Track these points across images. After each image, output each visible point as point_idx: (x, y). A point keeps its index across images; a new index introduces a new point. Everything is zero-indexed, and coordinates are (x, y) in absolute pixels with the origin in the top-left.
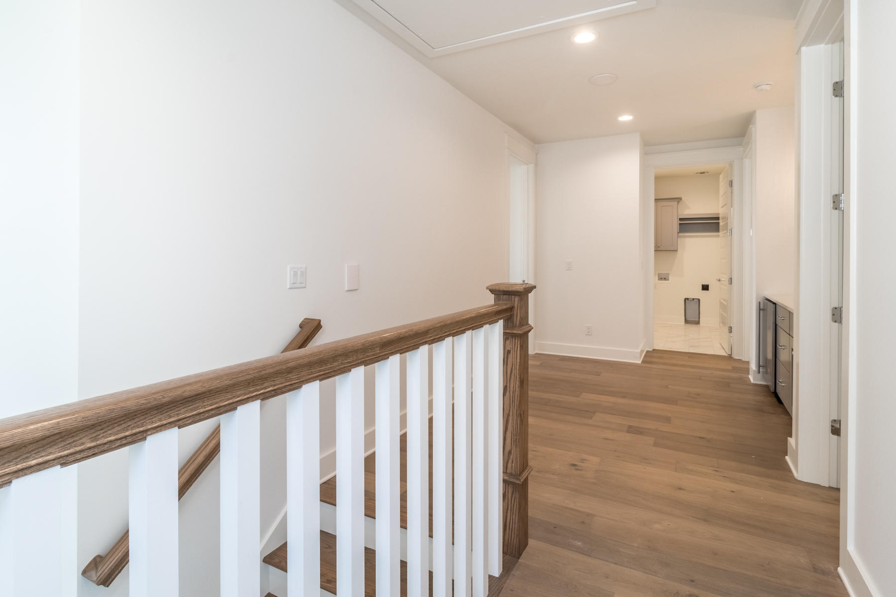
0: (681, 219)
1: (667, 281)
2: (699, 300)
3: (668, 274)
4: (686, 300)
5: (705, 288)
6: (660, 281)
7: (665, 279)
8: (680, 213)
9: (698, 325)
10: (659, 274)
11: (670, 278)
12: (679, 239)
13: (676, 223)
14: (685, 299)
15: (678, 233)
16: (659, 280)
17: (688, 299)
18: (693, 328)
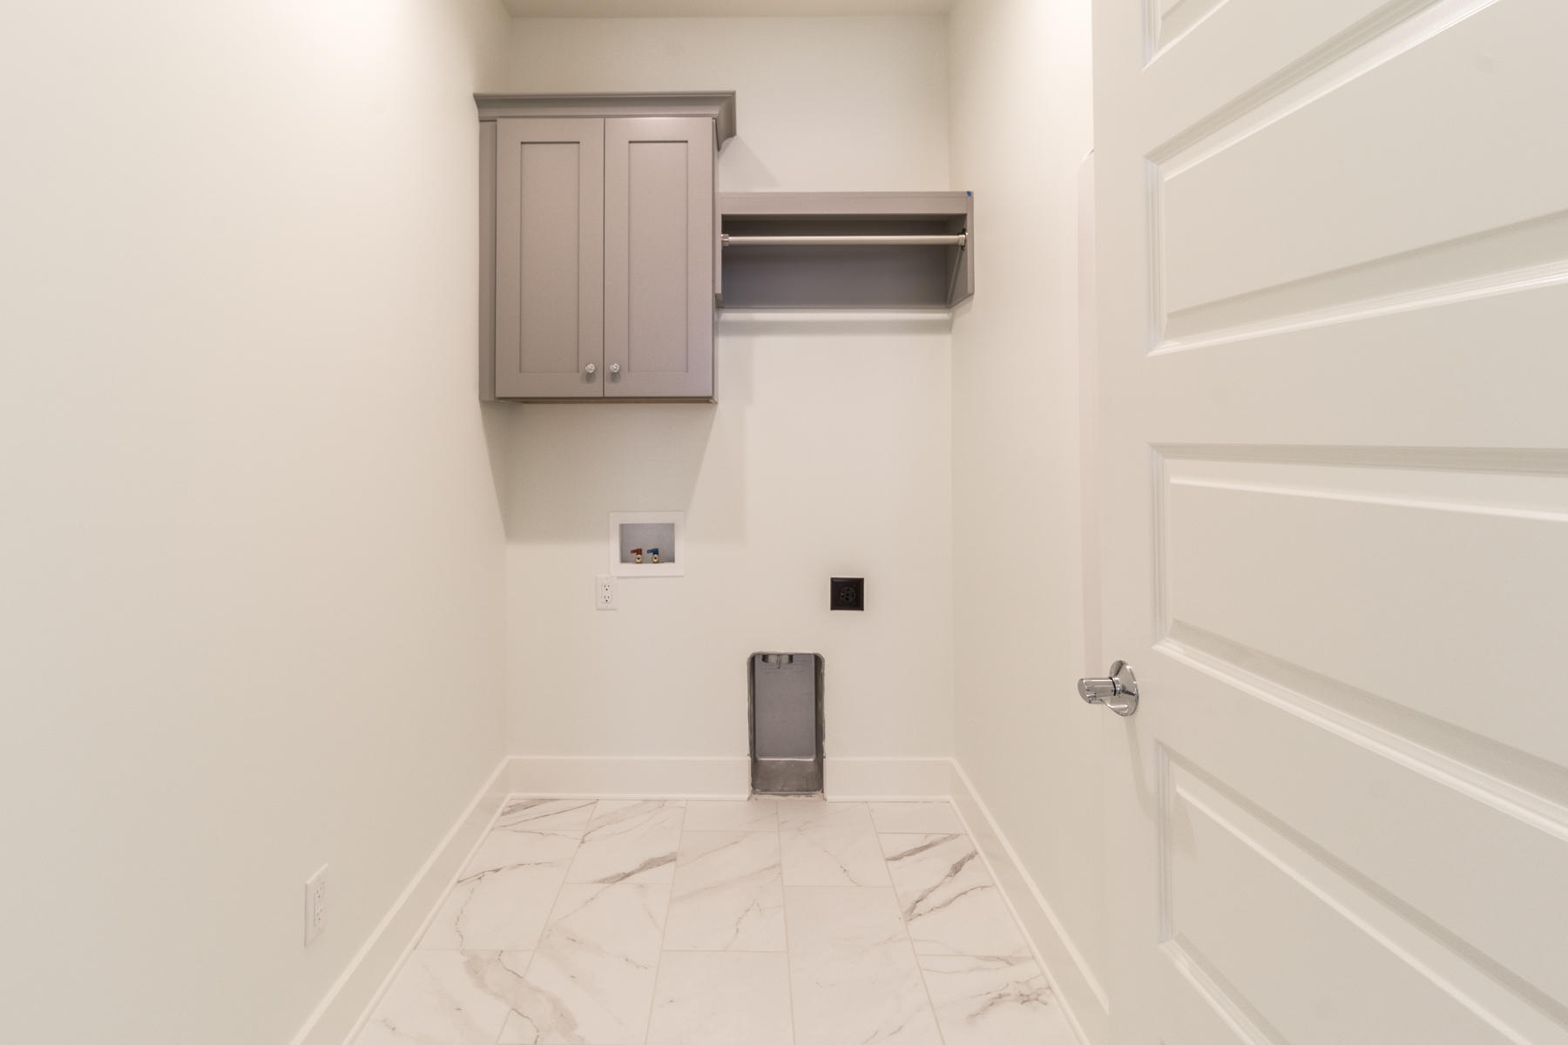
0: (732, 224)
1: (664, 568)
2: (818, 661)
3: (671, 527)
4: (757, 663)
5: (848, 594)
6: (632, 569)
7: (655, 552)
8: (724, 187)
9: (816, 796)
10: (622, 527)
11: (680, 549)
12: (722, 342)
13: (706, 246)
14: (753, 660)
15: (721, 303)
16: (623, 560)
17: (765, 657)
18: (794, 806)
